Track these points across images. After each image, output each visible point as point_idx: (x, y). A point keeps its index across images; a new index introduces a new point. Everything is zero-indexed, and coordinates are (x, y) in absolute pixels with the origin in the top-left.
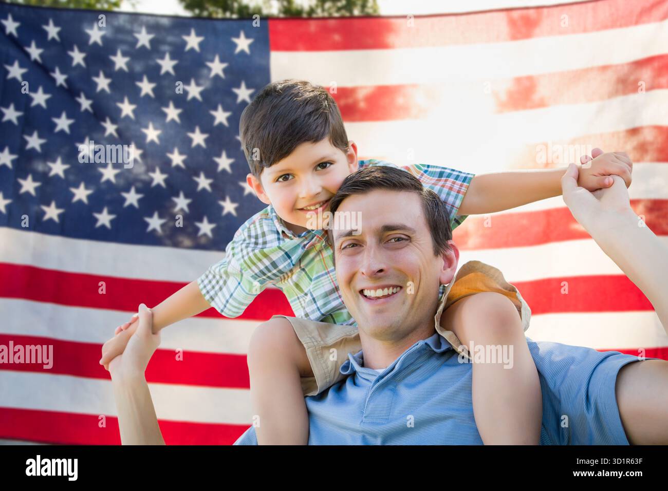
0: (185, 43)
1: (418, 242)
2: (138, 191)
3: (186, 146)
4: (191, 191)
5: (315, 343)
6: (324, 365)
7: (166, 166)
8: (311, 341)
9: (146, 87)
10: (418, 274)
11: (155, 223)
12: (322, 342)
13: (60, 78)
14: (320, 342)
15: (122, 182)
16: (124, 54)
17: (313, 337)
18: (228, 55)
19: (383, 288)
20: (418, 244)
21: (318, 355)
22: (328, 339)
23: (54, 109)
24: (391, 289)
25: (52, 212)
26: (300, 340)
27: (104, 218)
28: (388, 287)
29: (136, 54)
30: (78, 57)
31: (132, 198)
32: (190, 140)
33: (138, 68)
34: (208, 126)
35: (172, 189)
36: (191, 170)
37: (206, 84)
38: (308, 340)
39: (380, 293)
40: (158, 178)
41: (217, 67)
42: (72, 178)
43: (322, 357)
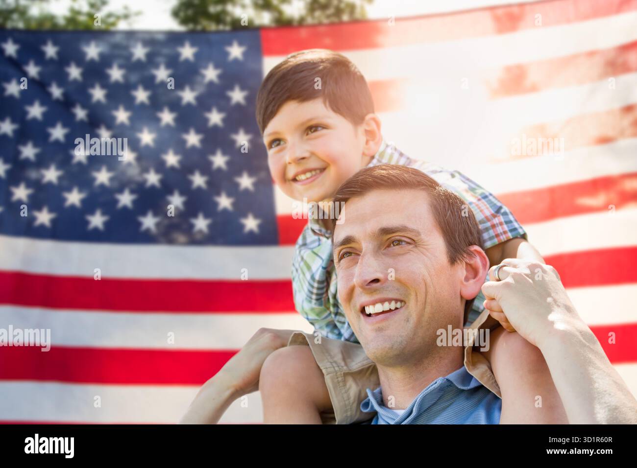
0: (178, 55)
1: (426, 247)
2: (132, 192)
3: (180, 147)
4: (186, 189)
5: (337, 369)
6: (345, 396)
7: (160, 167)
8: (331, 366)
9: (141, 95)
10: (423, 286)
11: (149, 222)
12: (345, 368)
13: (56, 92)
14: (342, 367)
15: (116, 184)
16: (121, 67)
17: (335, 362)
18: (221, 62)
19: (382, 301)
20: (425, 248)
21: (339, 383)
22: (353, 364)
23: (49, 120)
24: (393, 303)
25: (44, 217)
26: (319, 364)
27: (97, 220)
28: (390, 300)
29: (131, 66)
30: (74, 72)
31: (126, 199)
32: (184, 142)
33: (134, 78)
34: (202, 127)
35: (167, 188)
36: (186, 168)
37: (200, 90)
38: (328, 365)
39: (379, 308)
40: (153, 178)
41: (211, 74)
42: (65, 183)
43: (345, 385)
